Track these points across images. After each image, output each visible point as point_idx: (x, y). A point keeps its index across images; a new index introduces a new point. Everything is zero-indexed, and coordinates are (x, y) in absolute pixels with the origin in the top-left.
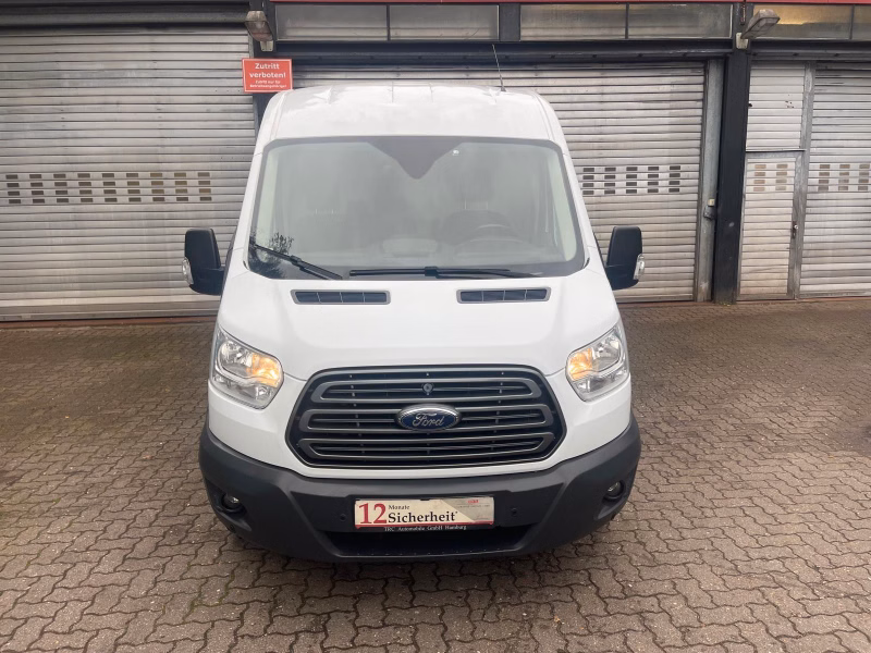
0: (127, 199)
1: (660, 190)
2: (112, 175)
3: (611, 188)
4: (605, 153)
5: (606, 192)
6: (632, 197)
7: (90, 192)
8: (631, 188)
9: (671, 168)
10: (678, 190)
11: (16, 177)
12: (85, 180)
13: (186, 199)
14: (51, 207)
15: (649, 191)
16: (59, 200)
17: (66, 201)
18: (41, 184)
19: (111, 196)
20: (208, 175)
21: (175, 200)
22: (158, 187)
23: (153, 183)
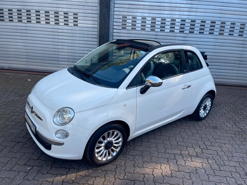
0: (44, 22)
2: (39, 12)
7: (30, 18)
11: (2, 10)
12: (28, 13)
13: (68, 24)
14: (16, 23)
16: (18, 21)
17: (21, 21)
18: (12, 14)
19: (38, 20)
20: (77, 14)
21: (63, 25)
22: (57, 18)
23: (55, 16)
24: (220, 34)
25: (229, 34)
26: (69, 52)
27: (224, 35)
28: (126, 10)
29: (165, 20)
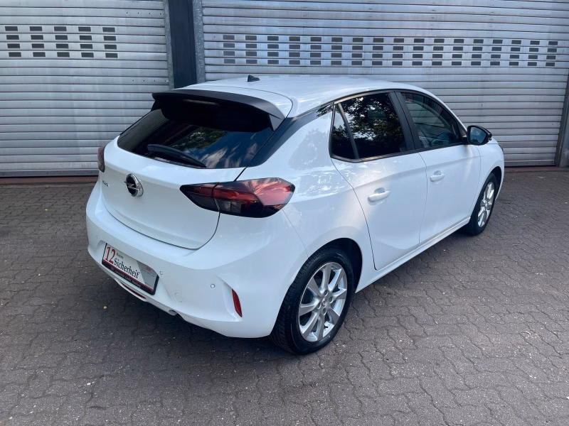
1: (539, 64)
3: (496, 60)
4: (495, 26)
5: (492, 64)
8: (514, 60)
9: (550, 43)
10: (553, 64)
13: (91, 55)
20: (112, 30)
21: (80, 57)
22: (61, 42)
23: (57, 37)
25: (453, 64)
26: (101, 122)
28: (231, 20)
29: (320, 39)
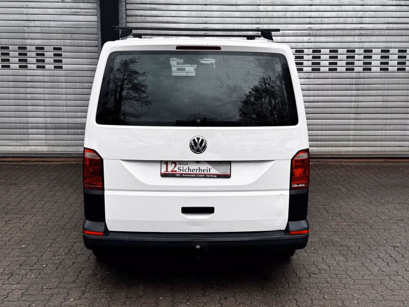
4: (364, 39)
5: (364, 69)
6: (384, 74)
13: (44, 67)
15: (399, 69)
20: (60, 49)
21: (35, 68)
22: (23, 58)
23: (20, 54)
24: (313, 70)
25: (330, 70)
26: (48, 116)
27: (321, 71)
